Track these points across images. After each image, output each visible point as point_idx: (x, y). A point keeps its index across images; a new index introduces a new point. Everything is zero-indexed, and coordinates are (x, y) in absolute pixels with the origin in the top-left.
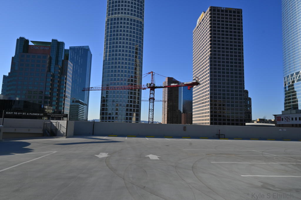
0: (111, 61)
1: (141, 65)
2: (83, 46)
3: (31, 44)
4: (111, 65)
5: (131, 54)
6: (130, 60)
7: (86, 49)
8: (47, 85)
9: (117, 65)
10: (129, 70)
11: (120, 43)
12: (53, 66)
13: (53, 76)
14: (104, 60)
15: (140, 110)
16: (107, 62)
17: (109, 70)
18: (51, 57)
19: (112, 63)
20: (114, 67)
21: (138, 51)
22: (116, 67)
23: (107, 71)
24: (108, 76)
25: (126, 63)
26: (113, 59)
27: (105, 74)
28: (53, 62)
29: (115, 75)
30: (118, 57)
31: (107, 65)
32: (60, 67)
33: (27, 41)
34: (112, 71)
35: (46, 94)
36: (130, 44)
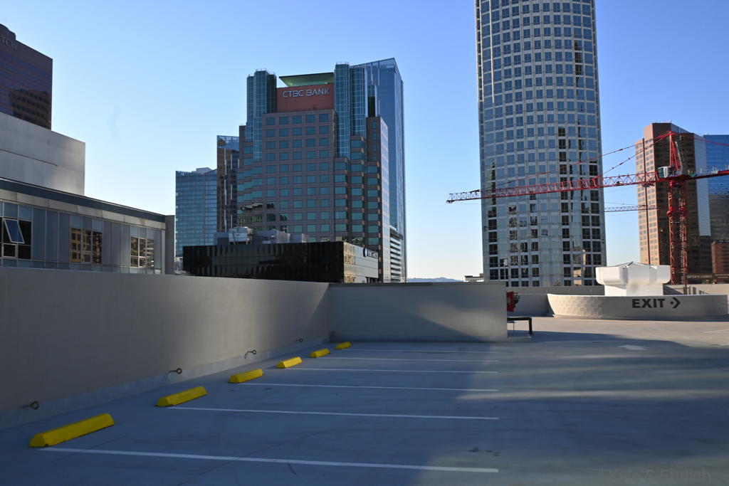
0: (504, 106)
1: (596, 105)
2: (379, 62)
3: (280, 84)
4: (504, 118)
5: (564, 76)
6: (560, 94)
7: (388, 69)
8: (336, 193)
9: (525, 115)
10: (560, 125)
11: (528, 46)
12: (345, 138)
13: (349, 165)
14: (481, 103)
15: (604, 243)
16: (493, 108)
17: (502, 133)
18: (337, 115)
19: (509, 110)
20: (515, 122)
21: (584, 64)
22: (520, 121)
23: (495, 137)
24: (500, 149)
25: (550, 106)
26: (509, 98)
27: (488, 145)
28: (345, 127)
29: (520, 146)
30: (523, 90)
31: (492, 118)
32: (362, 139)
33: (272, 79)
34: (510, 134)
35: (337, 217)
36: (558, 45)
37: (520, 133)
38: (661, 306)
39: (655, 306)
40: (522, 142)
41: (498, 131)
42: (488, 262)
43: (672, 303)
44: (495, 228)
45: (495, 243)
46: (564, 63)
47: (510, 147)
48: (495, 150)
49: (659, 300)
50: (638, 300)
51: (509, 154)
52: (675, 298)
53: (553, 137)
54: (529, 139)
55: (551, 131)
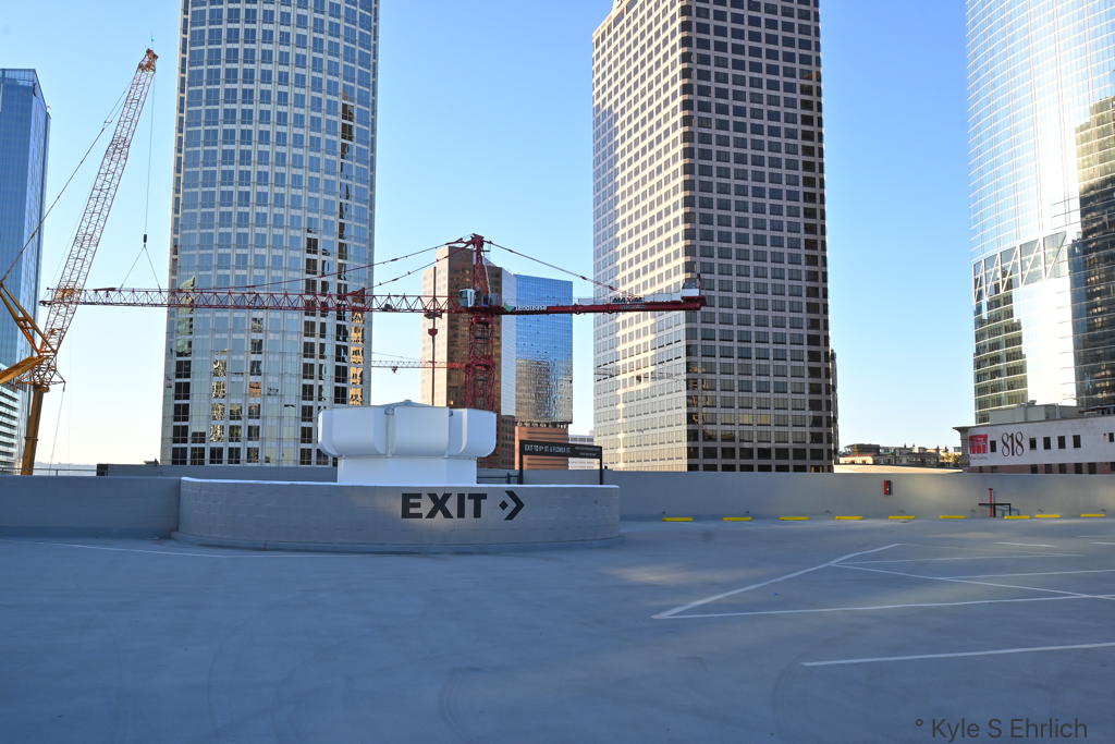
0: (219, 169)
1: (369, 192)
6: (314, 164)
7: (20, 86)
9: (253, 190)
10: (311, 215)
11: (266, 77)
14: (179, 159)
16: (200, 169)
17: (212, 214)
19: (227, 177)
20: (235, 199)
21: (356, 125)
22: (244, 198)
23: (199, 220)
25: (297, 181)
26: (228, 157)
31: (196, 186)
36: (317, 84)
37: (243, 219)
38: (477, 514)
39: (461, 514)
40: (246, 235)
41: (204, 210)
42: (170, 434)
43: (504, 505)
44: (188, 376)
45: (186, 402)
46: (324, 117)
47: (225, 241)
48: (197, 242)
49: (471, 496)
50: (419, 496)
51: (221, 251)
52: (511, 494)
53: (298, 233)
54: (258, 230)
55: (295, 222)
